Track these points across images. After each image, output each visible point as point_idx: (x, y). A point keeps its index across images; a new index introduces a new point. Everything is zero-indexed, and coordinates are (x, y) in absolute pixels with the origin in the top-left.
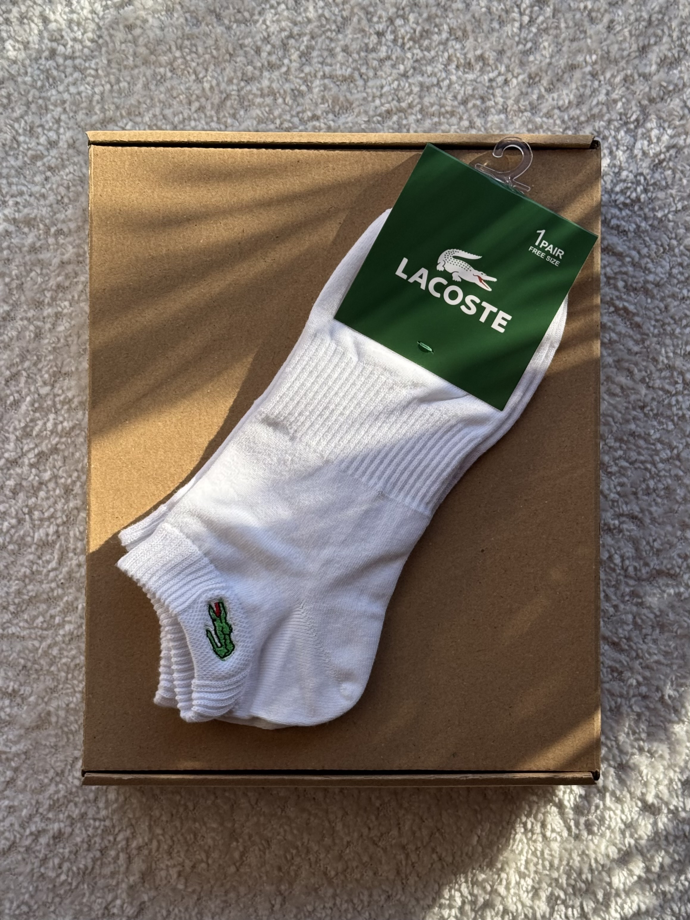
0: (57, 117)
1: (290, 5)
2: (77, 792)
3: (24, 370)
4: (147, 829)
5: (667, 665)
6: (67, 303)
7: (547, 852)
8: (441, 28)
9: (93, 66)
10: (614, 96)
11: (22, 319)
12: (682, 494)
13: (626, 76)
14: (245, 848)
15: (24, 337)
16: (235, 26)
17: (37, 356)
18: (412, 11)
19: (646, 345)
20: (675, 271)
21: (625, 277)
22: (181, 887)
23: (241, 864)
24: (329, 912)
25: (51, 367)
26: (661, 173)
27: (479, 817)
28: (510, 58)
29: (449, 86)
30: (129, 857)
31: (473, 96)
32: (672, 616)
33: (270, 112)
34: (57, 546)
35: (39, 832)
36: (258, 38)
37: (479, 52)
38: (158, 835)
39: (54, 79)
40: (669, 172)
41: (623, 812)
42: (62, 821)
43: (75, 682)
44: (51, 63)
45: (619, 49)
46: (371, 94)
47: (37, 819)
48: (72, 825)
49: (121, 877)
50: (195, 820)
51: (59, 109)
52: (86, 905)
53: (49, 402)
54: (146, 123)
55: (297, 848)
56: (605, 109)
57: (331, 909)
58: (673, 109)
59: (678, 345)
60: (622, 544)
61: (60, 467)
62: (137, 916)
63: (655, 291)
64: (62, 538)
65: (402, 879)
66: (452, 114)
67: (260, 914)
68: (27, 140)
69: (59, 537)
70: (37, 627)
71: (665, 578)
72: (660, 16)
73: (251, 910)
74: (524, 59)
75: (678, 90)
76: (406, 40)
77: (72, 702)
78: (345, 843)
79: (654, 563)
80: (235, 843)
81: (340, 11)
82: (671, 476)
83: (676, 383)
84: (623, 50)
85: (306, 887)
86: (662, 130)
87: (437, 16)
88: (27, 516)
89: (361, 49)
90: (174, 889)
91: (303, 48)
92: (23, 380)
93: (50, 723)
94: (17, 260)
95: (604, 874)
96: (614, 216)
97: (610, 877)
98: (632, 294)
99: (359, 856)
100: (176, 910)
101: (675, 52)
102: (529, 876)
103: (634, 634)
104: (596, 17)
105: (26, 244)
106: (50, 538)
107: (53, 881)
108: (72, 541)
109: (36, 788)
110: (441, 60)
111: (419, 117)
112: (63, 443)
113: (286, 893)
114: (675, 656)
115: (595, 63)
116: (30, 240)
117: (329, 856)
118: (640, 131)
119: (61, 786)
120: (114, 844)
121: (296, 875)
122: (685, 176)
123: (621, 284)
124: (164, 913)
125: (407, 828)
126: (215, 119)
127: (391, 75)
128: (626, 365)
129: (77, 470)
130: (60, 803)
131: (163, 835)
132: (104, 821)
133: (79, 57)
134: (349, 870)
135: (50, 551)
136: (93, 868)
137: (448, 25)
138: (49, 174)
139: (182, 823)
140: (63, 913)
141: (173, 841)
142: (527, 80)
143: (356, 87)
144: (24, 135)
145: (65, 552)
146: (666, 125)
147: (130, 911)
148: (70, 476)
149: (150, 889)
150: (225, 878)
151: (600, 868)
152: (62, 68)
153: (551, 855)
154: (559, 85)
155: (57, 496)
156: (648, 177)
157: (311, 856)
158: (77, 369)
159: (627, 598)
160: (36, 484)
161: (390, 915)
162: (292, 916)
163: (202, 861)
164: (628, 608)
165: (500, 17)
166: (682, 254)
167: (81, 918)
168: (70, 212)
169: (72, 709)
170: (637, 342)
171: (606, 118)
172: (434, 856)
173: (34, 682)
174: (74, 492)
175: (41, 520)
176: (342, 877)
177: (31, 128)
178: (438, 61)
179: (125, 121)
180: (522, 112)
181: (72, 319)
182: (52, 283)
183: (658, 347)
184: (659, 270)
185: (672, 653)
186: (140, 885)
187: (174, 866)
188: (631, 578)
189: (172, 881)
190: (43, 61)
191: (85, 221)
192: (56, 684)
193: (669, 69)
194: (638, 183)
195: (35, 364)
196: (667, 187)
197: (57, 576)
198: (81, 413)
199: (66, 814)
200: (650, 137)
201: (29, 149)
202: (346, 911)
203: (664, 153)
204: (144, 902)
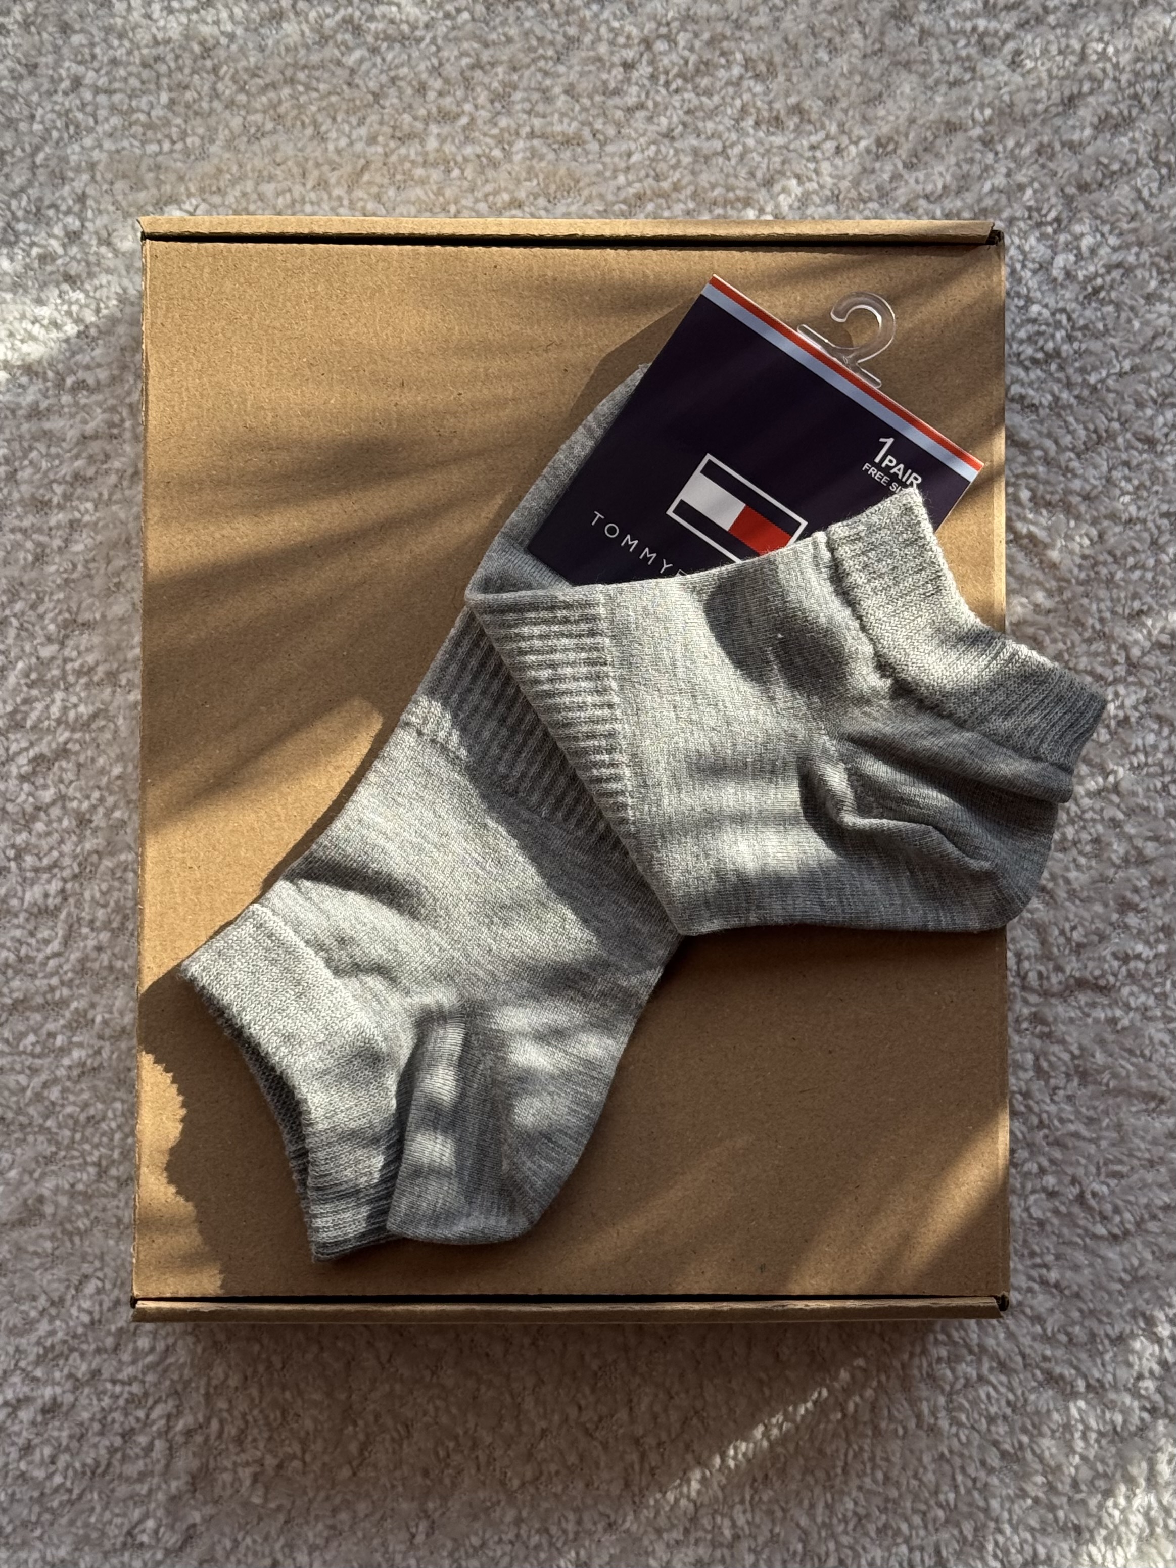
0: (80, 192)
1: (477, 15)
2: (86, 1335)
3: (15, 616)
4: (202, 1399)
5: (1091, 1141)
6: (89, 506)
7: (879, 1453)
8: (731, 58)
9: (145, 107)
10: (1021, 178)
11: (12, 531)
12: (1122, 851)
13: (1041, 145)
14: (367, 1435)
15: (16, 561)
16: (385, 45)
17: (38, 594)
18: (683, 28)
19: (1065, 597)
20: (1117, 475)
21: (1033, 483)
22: (256, 1500)
23: (361, 1465)
24: (508, 1548)
25: (60, 613)
26: (1096, 309)
27: (767, 1392)
28: (845, 111)
29: (742, 157)
30: (170, 1448)
31: (782, 173)
32: (1100, 1058)
33: (439, 192)
34: (63, 916)
35: (19, 1400)
36: (422, 67)
37: (793, 100)
38: (221, 1410)
39: (77, 127)
40: (1110, 309)
41: (1011, 1389)
42: (58, 1384)
43: (87, 1147)
44: (72, 101)
45: (1030, 100)
46: (611, 167)
47: (16, 1379)
48: (75, 1389)
49: (155, 1480)
50: (284, 1388)
51: (86, 177)
52: (95, 1528)
53: (56, 672)
54: (230, 207)
55: (456, 1438)
56: (1004, 200)
57: (512, 1543)
58: (1120, 203)
59: (1119, 600)
60: (1018, 933)
61: (71, 782)
62: (181, 1549)
63: (1083, 508)
64: (71, 901)
65: (634, 1495)
66: (747, 203)
67: (391, 1549)
68: (31, 228)
69: (65, 899)
70: (24, 1052)
71: (1089, 992)
72: (1100, 47)
73: (376, 1542)
74: (870, 113)
75: (1127, 171)
76: (671, 76)
77: (81, 1180)
78: (538, 1429)
79: (1072, 966)
80: (351, 1428)
81: (560, 26)
82: (1103, 819)
83: (1115, 663)
84: (1037, 101)
85: (471, 1505)
86: (1098, 237)
87: (724, 37)
88: (13, 864)
89: (595, 91)
90: (246, 1504)
91: (495, 85)
92: (12, 632)
93: (42, 1216)
94: (7, 431)
95: (976, 1494)
96: (1016, 380)
97: (986, 1500)
98: (1044, 512)
99: (561, 1453)
100: (248, 1540)
101: (1123, 106)
102: (849, 1494)
103: (1037, 1086)
104: (993, 45)
105: (24, 404)
106: (50, 901)
107: (39, 1485)
108: (87, 906)
109: (15, 1327)
110: (729, 111)
111: (691, 205)
112: (77, 741)
113: (437, 1514)
114: (1104, 1124)
115: (989, 122)
116: (29, 398)
117: (511, 1453)
118: (1063, 238)
119: (58, 1323)
120: (145, 1425)
121: (454, 1484)
122: (1136, 315)
123: (1025, 495)
124: (228, 1544)
125: (643, 1408)
126: (346, 202)
127: (644, 135)
128: (1031, 630)
129: (99, 788)
130: (56, 1352)
131: (228, 1411)
132: (130, 1384)
133: (120, 90)
134: (543, 1478)
135: (50, 924)
136: (109, 1465)
137: (744, 53)
138: (65, 287)
139: (261, 1392)
140: (55, 1541)
141: (247, 1422)
142: (874, 149)
143: (587, 153)
144: (26, 220)
145: (76, 926)
146: (1106, 229)
147: (172, 1539)
148: (88, 797)
149: (205, 1503)
150: (333, 1488)
151: (970, 1483)
152: (89, 109)
153: (887, 1460)
154: (927, 157)
155: (64, 830)
156: (1075, 316)
157: (480, 1453)
158: (103, 616)
159: (1025, 1025)
160: (29, 809)
161: (611, 1557)
162: (445, 1554)
163: (294, 1457)
164: (1026, 1042)
165: (830, 41)
166: (1129, 447)
167: (87, 1548)
168: (98, 352)
169: (80, 1193)
170: (1050, 594)
171: (1005, 215)
172: (689, 1457)
173: (18, 1145)
174: (93, 825)
175: (36, 870)
176: (532, 1490)
177: (39, 209)
178: (724, 113)
179: (194, 202)
180: (865, 202)
181: (97, 533)
182: (65, 471)
183: (1085, 601)
184: (1091, 472)
185: (1099, 1120)
186: (188, 1496)
187: (247, 1464)
188: (1032, 990)
189: (243, 1490)
190: (59, 98)
191: (124, 368)
192: (53, 1149)
193: (1113, 135)
194: (1058, 325)
195: (33, 607)
196: (1107, 332)
197: (61, 966)
198: (108, 690)
199: (66, 1371)
200: (1078, 248)
201: (33, 244)
202: (538, 1547)
203: (1102, 276)
204: (194, 1525)
